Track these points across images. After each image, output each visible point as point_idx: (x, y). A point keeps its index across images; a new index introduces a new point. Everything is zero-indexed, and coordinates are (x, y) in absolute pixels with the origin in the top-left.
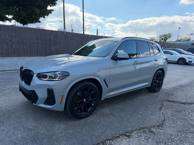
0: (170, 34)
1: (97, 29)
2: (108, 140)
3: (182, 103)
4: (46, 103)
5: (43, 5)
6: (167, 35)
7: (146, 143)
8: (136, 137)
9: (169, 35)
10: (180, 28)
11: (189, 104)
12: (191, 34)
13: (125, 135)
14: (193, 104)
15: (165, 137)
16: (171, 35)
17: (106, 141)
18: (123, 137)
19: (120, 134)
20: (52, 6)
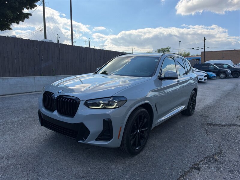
0: (169, 47)
1: (89, 41)
2: (181, 176)
3: (223, 126)
4: (99, 139)
5: (17, 6)
6: (165, 49)
7: (221, 174)
8: (206, 169)
9: (168, 49)
10: (180, 42)
11: (229, 126)
12: (192, 49)
13: (195, 167)
14: (232, 126)
15: (233, 165)
16: (169, 49)
17: (180, 177)
18: (193, 171)
19: (190, 168)
20: (30, 9)
